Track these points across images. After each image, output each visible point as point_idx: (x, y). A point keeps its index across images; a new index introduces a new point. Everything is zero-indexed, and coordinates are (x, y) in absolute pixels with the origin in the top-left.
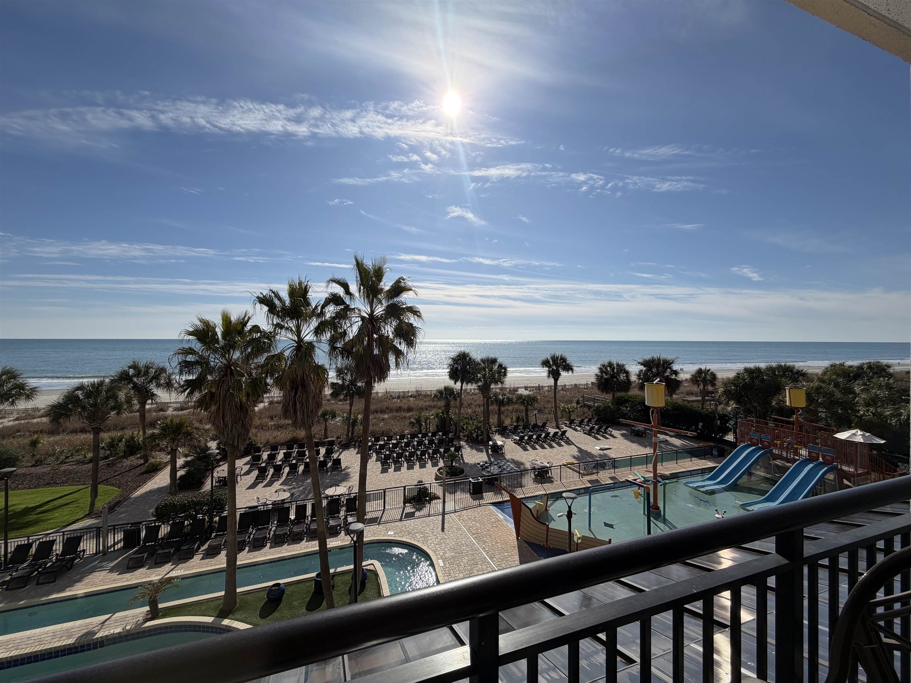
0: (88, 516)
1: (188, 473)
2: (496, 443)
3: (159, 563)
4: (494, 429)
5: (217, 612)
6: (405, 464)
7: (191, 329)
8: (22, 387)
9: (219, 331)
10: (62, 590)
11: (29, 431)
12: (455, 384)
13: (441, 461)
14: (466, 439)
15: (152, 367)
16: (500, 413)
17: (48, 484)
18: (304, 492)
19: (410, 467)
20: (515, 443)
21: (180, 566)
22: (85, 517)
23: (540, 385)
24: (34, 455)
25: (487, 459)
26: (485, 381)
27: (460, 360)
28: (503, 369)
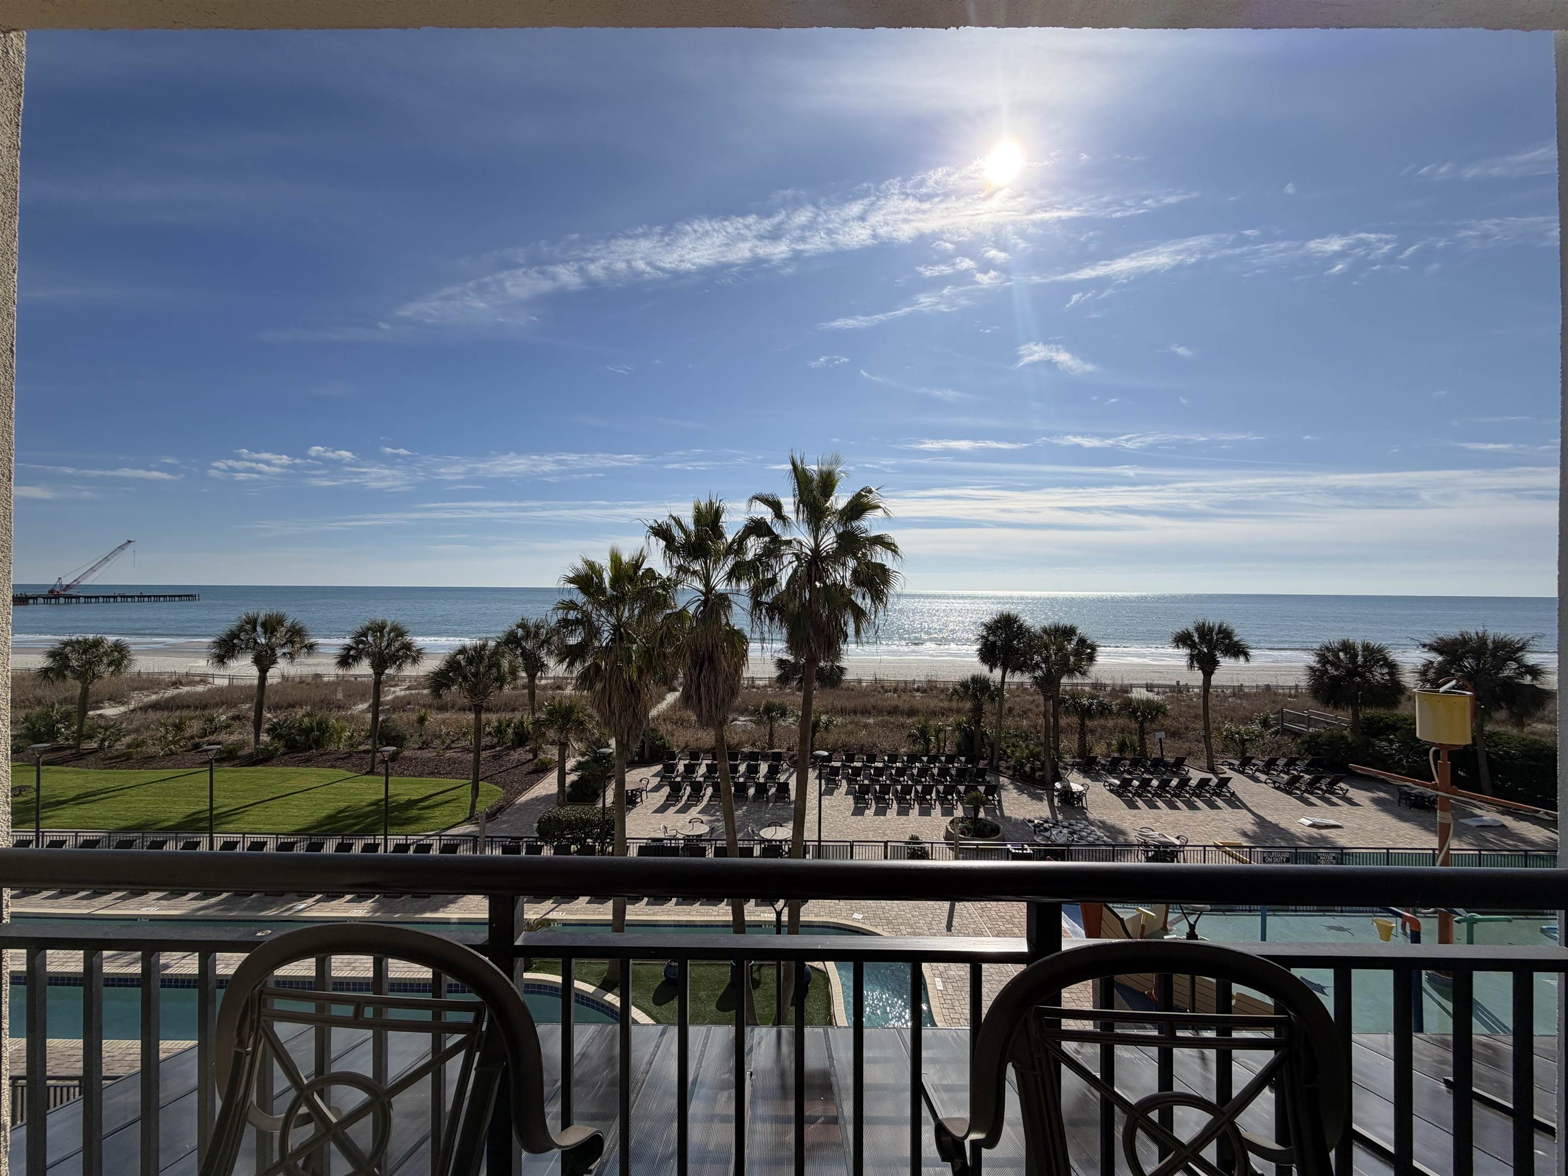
0: (469, 820)
1: (581, 778)
2: (1070, 787)
4: (1068, 759)
5: (600, 981)
6: (895, 806)
7: (571, 575)
8: (408, 647)
9: (607, 577)
10: (436, 910)
11: (419, 704)
12: (991, 671)
13: (960, 807)
14: (1011, 773)
15: (543, 627)
16: (1083, 732)
17: (432, 774)
19: (903, 812)
20: (1111, 791)
21: (563, 906)
22: (465, 821)
23: (1178, 682)
24: (421, 735)
25: (1049, 814)
26: (1049, 670)
27: (1000, 628)
28: (1088, 648)
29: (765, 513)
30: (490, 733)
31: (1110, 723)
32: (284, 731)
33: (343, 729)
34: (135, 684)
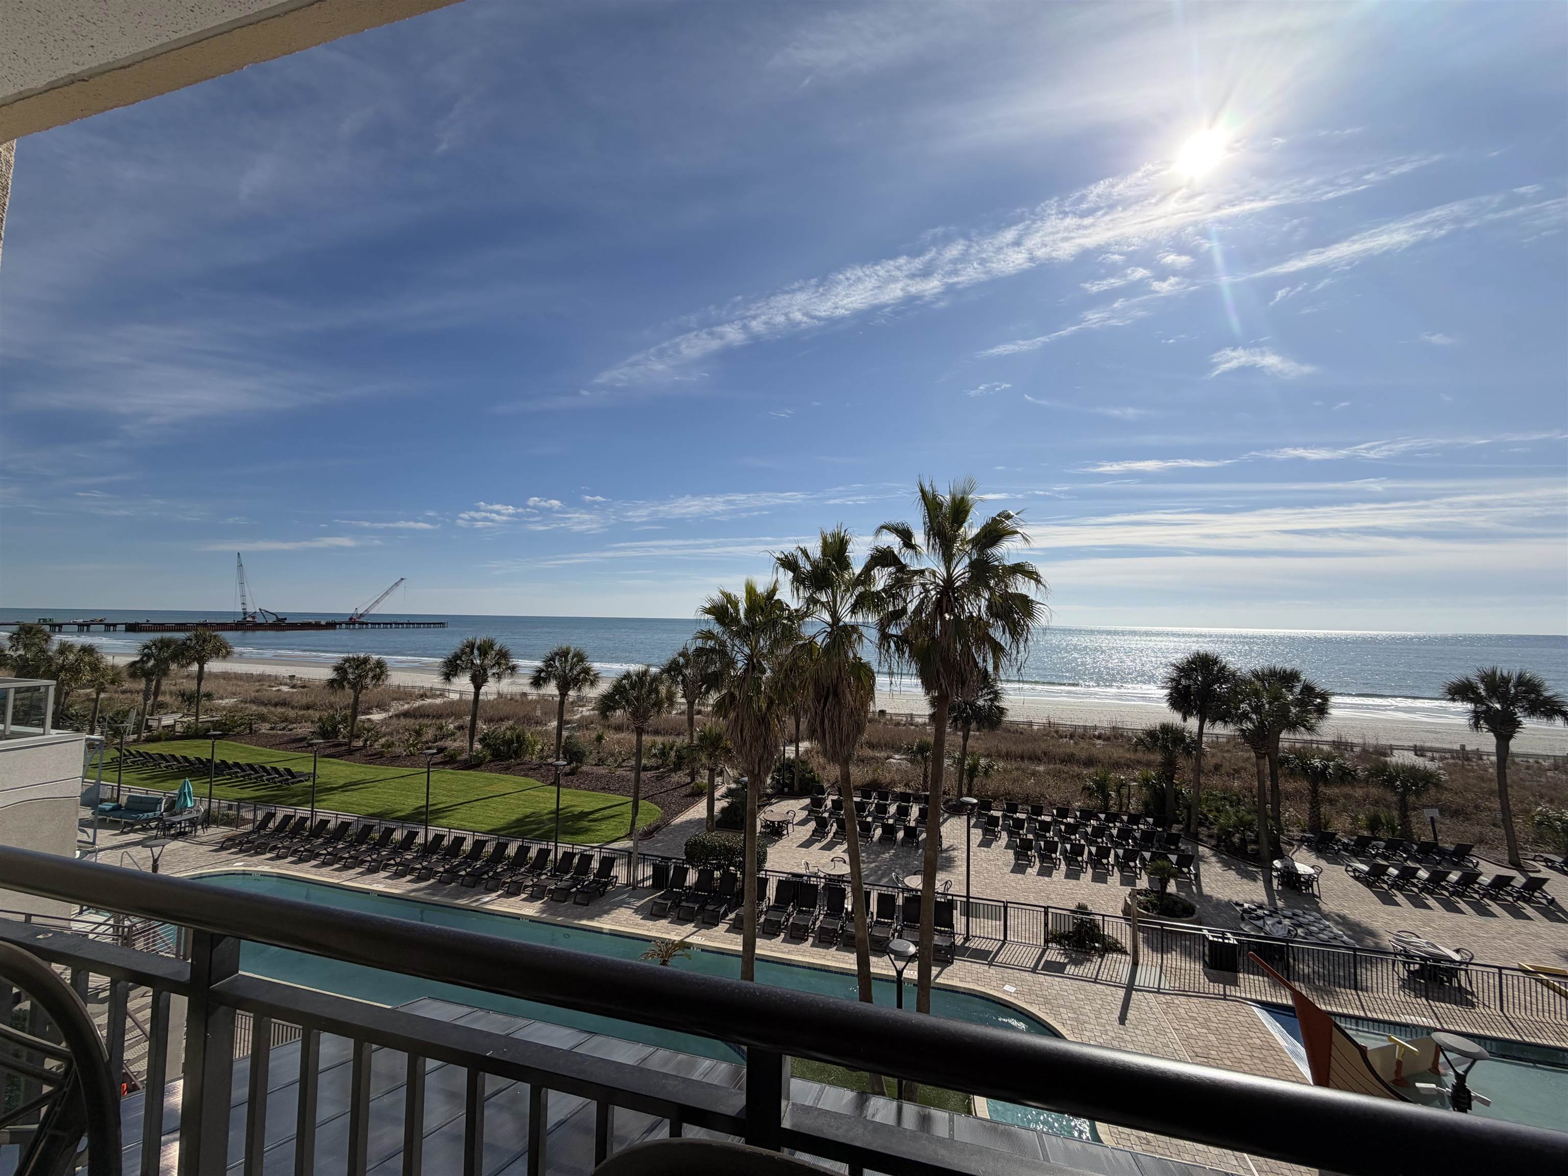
0: (629, 836)
1: (731, 805)
2: (1295, 867)
3: (681, 920)
4: (1294, 833)
6: (1063, 867)
7: (708, 606)
9: (742, 607)
10: (591, 918)
12: (1185, 720)
13: (1145, 877)
14: (1214, 842)
16: (1315, 801)
18: (876, 872)
19: (1073, 875)
20: (1356, 878)
21: (703, 931)
22: (625, 836)
23: (1463, 747)
24: (598, 753)
25: (1265, 899)
26: (1261, 722)
27: (1195, 670)
28: (1317, 697)
29: (892, 541)
30: (655, 755)
31: (1359, 793)
32: (491, 742)
33: (536, 743)
34: (395, 696)
